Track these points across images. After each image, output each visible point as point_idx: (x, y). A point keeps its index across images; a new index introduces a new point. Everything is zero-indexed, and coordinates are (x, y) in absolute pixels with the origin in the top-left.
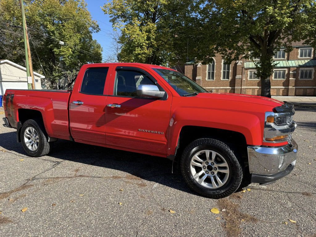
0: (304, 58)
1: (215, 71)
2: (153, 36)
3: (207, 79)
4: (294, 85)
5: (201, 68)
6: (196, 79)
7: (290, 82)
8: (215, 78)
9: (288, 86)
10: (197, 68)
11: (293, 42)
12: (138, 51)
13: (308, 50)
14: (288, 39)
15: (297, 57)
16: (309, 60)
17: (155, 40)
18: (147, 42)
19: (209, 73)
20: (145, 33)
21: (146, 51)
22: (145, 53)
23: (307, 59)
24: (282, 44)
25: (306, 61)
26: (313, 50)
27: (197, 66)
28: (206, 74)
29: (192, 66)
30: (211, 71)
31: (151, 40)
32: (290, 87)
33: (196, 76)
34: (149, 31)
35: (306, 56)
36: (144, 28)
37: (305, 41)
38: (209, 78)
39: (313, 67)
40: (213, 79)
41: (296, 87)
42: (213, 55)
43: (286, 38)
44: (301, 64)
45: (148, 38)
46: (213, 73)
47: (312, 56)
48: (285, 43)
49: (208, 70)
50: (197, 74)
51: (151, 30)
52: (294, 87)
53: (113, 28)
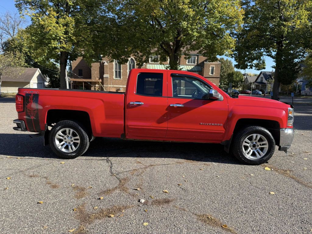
0: (190, 64)
1: (122, 71)
2: (71, 31)
3: (114, 77)
4: (184, 86)
5: (108, 66)
6: (104, 76)
7: (182, 84)
8: (122, 77)
9: (180, 87)
10: (104, 66)
11: (190, 51)
12: (55, 44)
13: (193, 58)
14: (187, 48)
15: (186, 63)
16: (194, 66)
17: (74, 34)
18: (65, 36)
19: (116, 72)
20: (62, 26)
21: (65, 46)
22: (63, 48)
23: (193, 65)
24: (182, 52)
25: (192, 67)
26: (196, 58)
27: (104, 64)
28: (113, 72)
29: (99, 63)
30: (118, 70)
31: (70, 35)
32: (182, 88)
33: (104, 74)
34: (66, 25)
35: (191, 63)
36: (61, 20)
37: (199, 51)
38: (116, 77)
39: (197, 72)
40: (120, 78)
41: (187, 88)
42: (129, 56)
43: (186, 47)
44: (189, 69)
45: (66, 33)
46: (120, 72)
47: (196, 63)
48: (185, 51)
49: (115, 69)
50: (105, 72)
51: (69, 24)
52: (185, 88)
53: (20, 15)
